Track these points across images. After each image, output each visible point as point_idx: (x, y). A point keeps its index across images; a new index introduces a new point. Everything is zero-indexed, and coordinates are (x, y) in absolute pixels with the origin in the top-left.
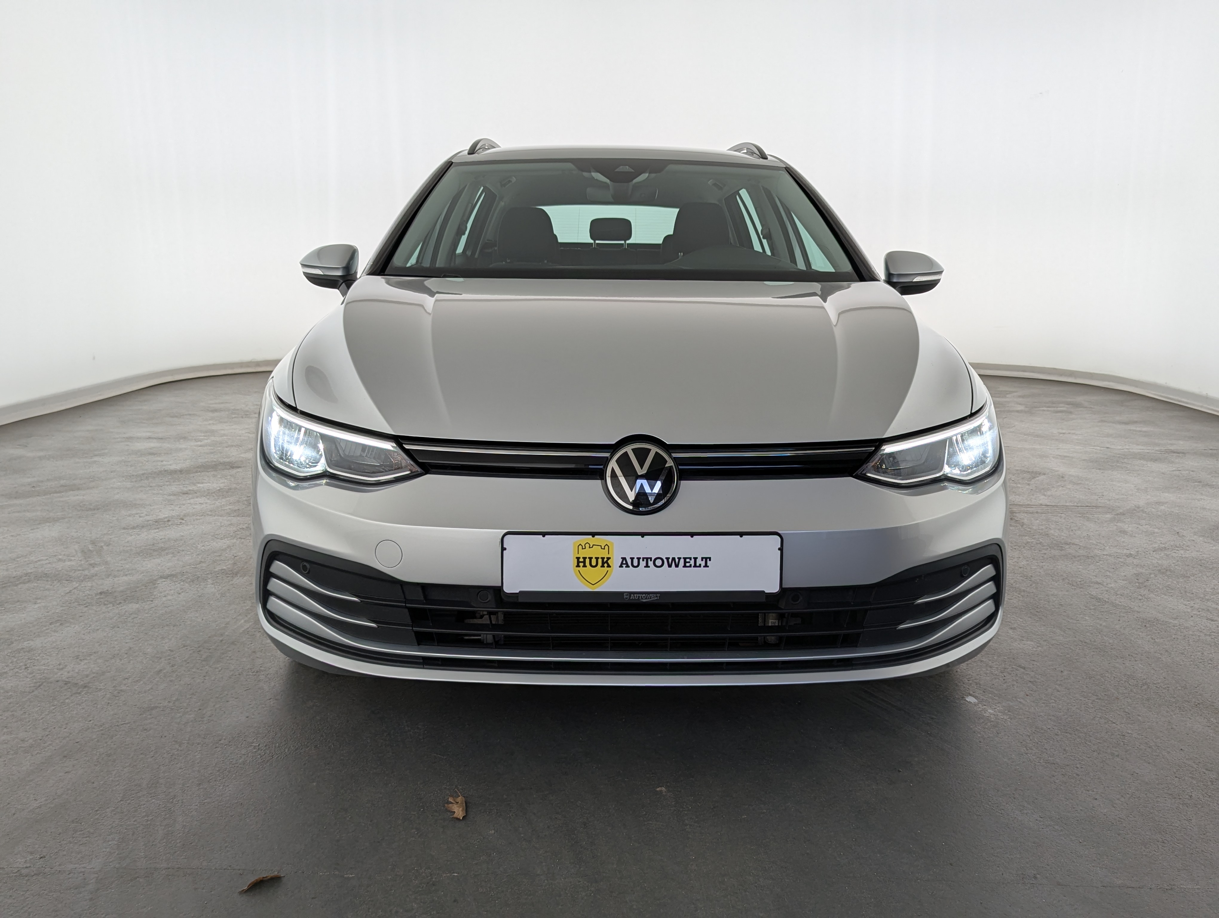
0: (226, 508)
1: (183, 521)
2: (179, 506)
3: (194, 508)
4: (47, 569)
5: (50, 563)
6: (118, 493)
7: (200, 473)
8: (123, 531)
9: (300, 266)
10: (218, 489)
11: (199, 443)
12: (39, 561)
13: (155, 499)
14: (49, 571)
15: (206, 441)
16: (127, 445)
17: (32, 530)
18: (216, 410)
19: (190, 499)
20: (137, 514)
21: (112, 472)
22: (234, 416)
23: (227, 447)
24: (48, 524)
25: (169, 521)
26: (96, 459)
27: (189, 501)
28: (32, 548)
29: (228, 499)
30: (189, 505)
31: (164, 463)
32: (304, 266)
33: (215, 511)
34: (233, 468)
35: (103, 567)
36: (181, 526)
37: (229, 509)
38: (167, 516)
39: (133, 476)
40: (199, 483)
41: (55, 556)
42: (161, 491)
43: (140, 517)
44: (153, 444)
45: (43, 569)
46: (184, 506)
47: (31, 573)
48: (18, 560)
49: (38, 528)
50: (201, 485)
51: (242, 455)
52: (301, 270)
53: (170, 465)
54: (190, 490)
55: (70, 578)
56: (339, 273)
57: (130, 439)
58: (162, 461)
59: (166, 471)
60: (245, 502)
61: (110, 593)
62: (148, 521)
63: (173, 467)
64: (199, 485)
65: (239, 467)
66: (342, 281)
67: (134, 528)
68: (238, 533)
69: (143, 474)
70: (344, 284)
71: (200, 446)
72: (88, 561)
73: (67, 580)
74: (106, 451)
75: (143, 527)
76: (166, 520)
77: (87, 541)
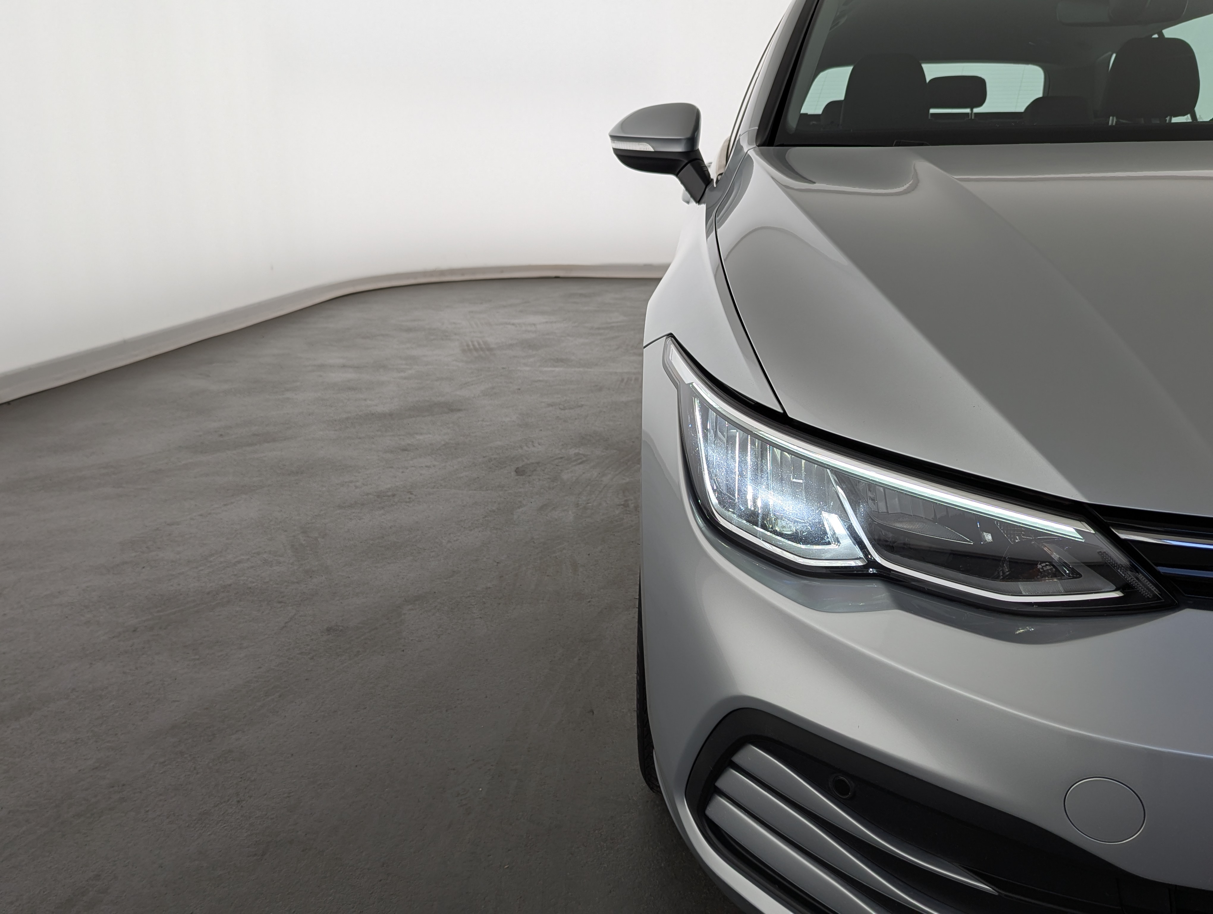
0: (462, 475)
1: (413, 497)
2: (401, 470)
3: (421, 475)
4: (250, 579)
5: (252, 567)
6: (322, 447)
7: (414, 419)
8: (338, 512)
9: (609, 139)
10: (443, 443)
11: (402, 374)
12: (239, 562)
13: (368, 458)
14: (254, 582)
15: (410, 372)
16: (321, 376)
17: (225, 505)
18: (409, 330)
19: (412, 459)
20: (351, 482)
21: (309, 415)
22: (432, 337)
23: (437, 380)
24: (244, 496)
25: (394, 495)
26: (288, 395)
27: (411, 462)
28: (228, 539)
29: (460, 459)
30: (413, 468)
31: (369, 402)
32: (614, 138)
33: (449, 480)
34: (452, 410)
35: (324, 577)
36: (411, 505)
37: (467, 476)
38: (389, 486)
39: (335, 421)
40: (417, 434)
41: (258, 554)
42: (373, 446)
43: (356, 487)
44: (350, 375)
45: (246, 578)
46: (408, 471)
47: (230, 585)
48: (212, 559)
49: (232, 503)
50: (421, 437)
51: (458, 393)
52: (610, 145)
53: (376, 405)
54: (409, 445)
55: (283, 597)
56: (679, 148)
57: (322, 367)
58: (365, 400)
59: (373, 414)
60: (483, 465)
61: (341, 630)
62: (368, 494)
63: (380, 409)
64: (418, 437)
65: (459, 410)
66: (686, 161)
67: (351, 506)
68: (489, 518)
69: (347, 419)
70: (689, 165)
71: (405, 378)
72: (302, 564)
73: (280, 602)
74: (298, 384)
75: (363, 504)
76: (390, 493)
77: (295, 528)
